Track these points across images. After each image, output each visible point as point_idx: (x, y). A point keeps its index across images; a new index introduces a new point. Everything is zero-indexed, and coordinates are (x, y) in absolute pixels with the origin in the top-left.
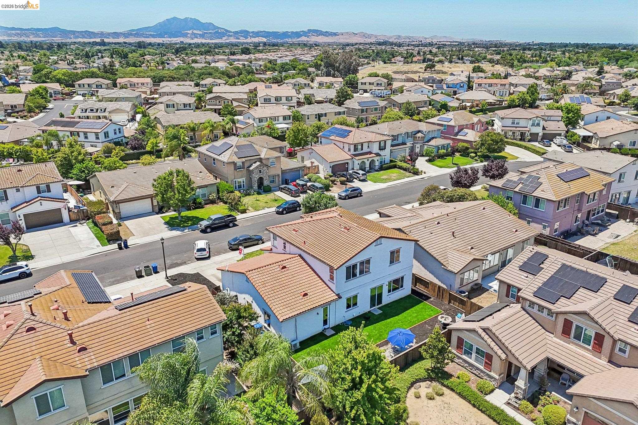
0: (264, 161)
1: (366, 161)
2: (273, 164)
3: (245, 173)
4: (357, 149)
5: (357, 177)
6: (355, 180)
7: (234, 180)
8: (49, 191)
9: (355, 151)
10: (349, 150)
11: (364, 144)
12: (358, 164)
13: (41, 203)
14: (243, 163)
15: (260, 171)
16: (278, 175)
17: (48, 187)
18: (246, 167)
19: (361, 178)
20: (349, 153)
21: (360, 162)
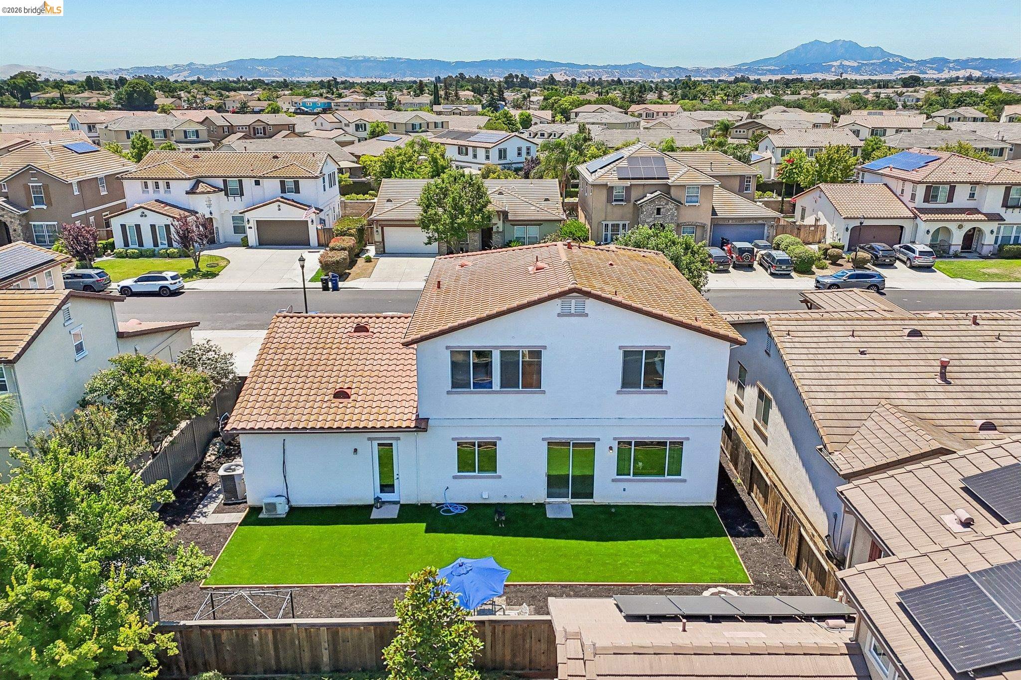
0: (673, 192)
1: (953, 227)
2: (694, 199)
3: (631, 211)
4: (937, 196)
5: (908, 259)
6: (898, 264)
7: (604, 223)
8: (297, 191)
9: (926, 200)
10: (913, 197)
11: (959, 188)
12: (928, 232)
13: (279, 206)
14: (628, 189)
15: (659, 210)
16: (703, 226)
17: (297, 184)
18: (633, 200)
19: (917, 262)
20: (911, 205)
21: (934, 227)
